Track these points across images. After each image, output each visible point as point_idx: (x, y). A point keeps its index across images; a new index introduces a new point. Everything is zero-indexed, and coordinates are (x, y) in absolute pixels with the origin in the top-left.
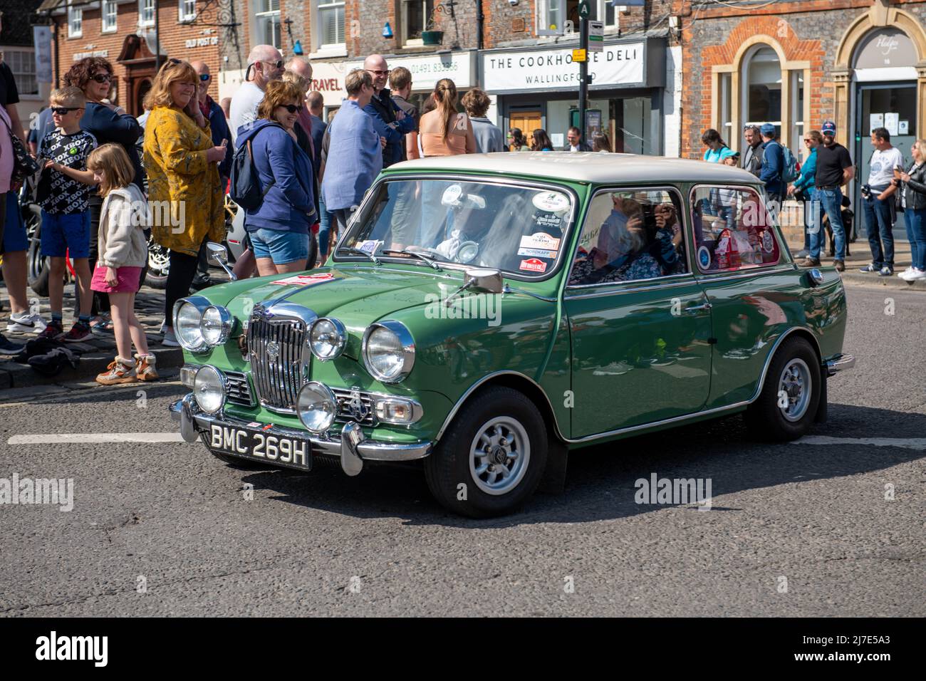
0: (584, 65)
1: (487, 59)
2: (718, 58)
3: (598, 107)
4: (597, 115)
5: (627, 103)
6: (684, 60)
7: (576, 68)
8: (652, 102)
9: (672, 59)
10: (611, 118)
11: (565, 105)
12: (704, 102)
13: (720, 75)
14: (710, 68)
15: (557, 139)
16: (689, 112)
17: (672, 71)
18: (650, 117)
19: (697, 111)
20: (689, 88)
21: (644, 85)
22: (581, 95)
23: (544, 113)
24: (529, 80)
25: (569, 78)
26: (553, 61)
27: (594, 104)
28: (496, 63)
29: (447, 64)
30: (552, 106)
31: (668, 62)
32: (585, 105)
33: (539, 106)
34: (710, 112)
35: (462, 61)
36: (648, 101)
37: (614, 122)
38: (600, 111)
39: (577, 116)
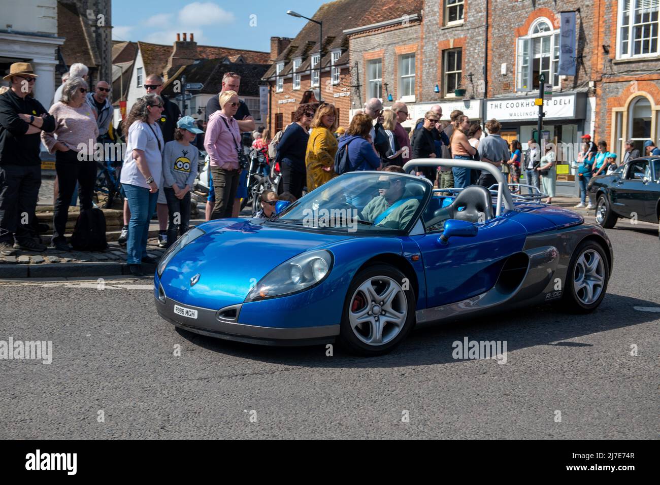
0: (541, 107)
1: (489, 103)
2: (616, 103)
3: (548, 129)
4: (547, 133)
5: (564, 127)
6: (597, 105)
7: (537, 108)
8: (578, 127)
9: (590, 104)
10: (555, 135)
11: (530, 128)
12: (607, 127)
13: (617, 113)
14: (611, 109)
15: (525, 146)
16: (598, 132)
17: (590, 110)
18: (576, 135)
19: (603, 132)
20: (599, 120)
21: (574, 118)
22: (539, 123)
23: (519, 133)
24: (511, 115)
25: (533, 113)
26: (525, 105)
27: (546, 128)
28: (494, 106)
29: (468, 107)
30: (523, 128)
31: (588, 105)
32: (541, 128)
33: (516, 128)
34: (610, 132)
35: (476, 105)
36: (576, 126)
37: (556, 138)
38: (549, 131)
39: (536, 134)
